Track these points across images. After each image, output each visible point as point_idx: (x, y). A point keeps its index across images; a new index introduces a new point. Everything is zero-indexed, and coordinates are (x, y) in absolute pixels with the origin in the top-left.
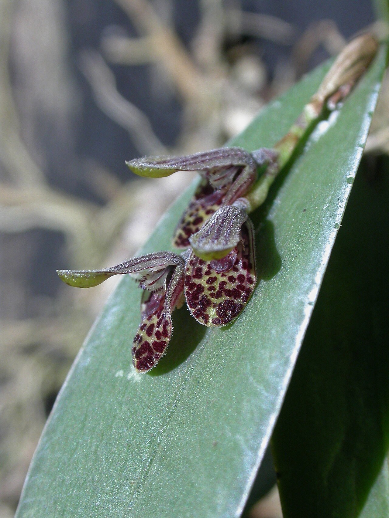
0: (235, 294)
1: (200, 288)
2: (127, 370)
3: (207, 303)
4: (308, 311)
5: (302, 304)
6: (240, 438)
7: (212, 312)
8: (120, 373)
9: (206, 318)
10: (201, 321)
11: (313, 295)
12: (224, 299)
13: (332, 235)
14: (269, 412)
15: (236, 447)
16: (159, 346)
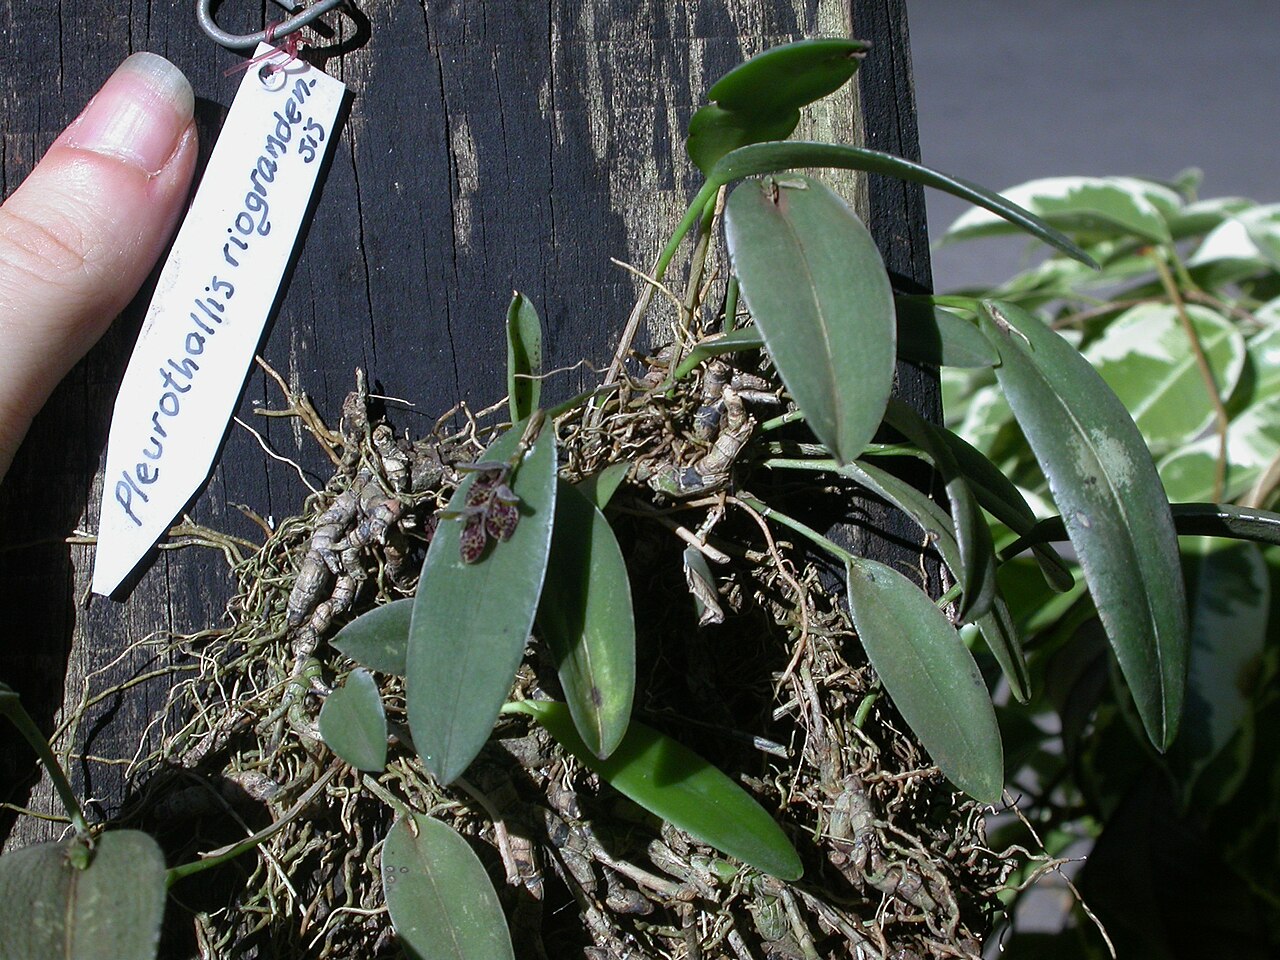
0: (511, 525)
1: (494, 523)
2: (455, 563)
3: (499, 529)
4: (551, 528)
5: (547, 526)
6: (531, 580)
7: (502, 533)
8: (453, 566)
9: (499, 536)
10: (496, 537)
11: (551, 522)
12: (506, 527)
13: (554, 498)
14: (541, 570)
15: (530, 584)
16: (479, 548)
